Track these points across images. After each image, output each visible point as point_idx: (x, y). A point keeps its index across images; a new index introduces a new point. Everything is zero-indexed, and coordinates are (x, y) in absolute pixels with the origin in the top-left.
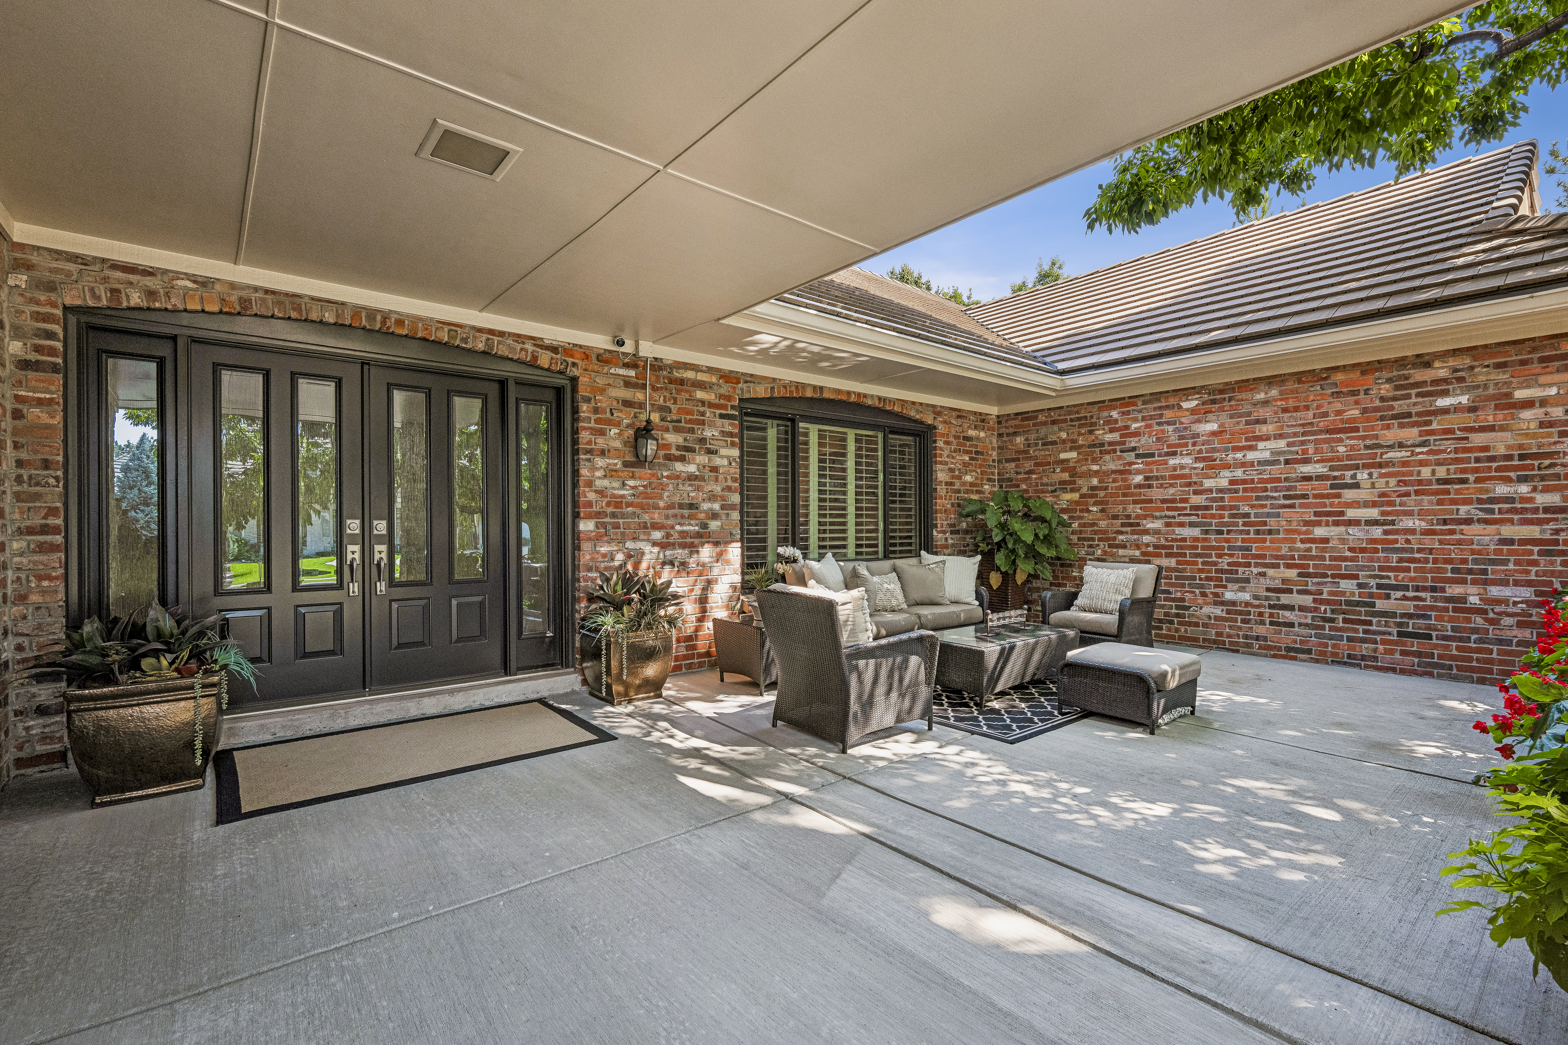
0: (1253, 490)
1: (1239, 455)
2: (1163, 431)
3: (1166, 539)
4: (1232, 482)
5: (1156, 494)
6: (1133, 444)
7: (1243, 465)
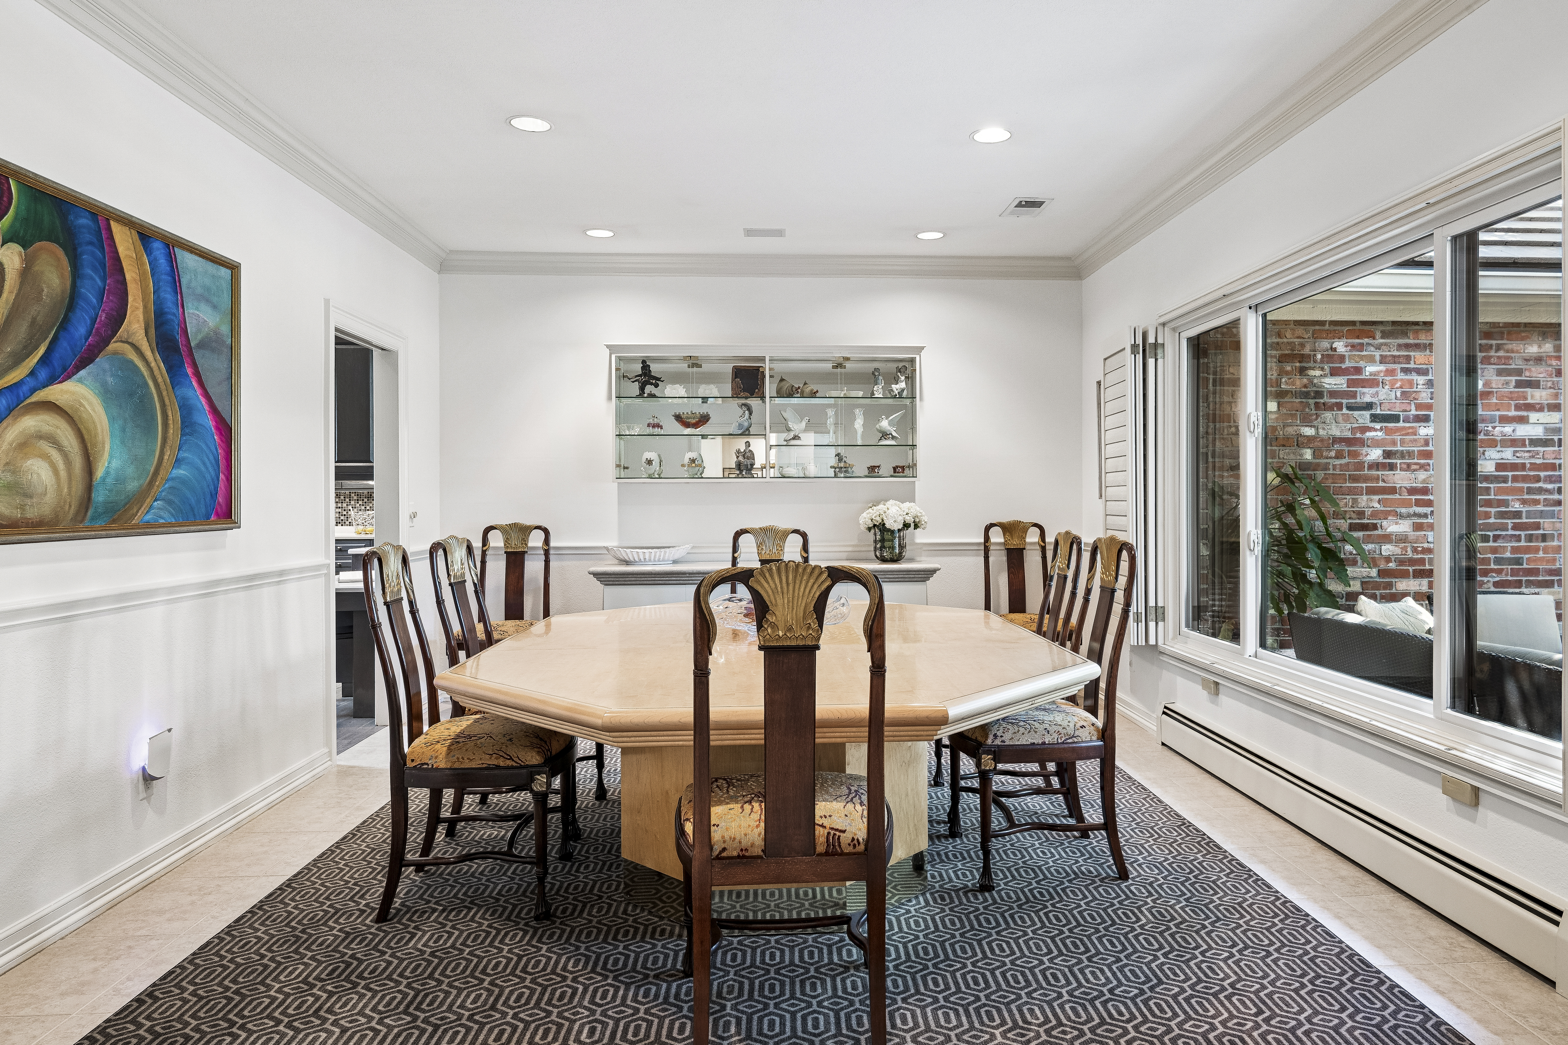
0: (1525, 479)
1: (1508, 429)
2: (1411, 383)
3: (1415, 550)
4: (1500, 467)
5: (1400, 479)
6: (1367, 399)
7: (1514, 442)
